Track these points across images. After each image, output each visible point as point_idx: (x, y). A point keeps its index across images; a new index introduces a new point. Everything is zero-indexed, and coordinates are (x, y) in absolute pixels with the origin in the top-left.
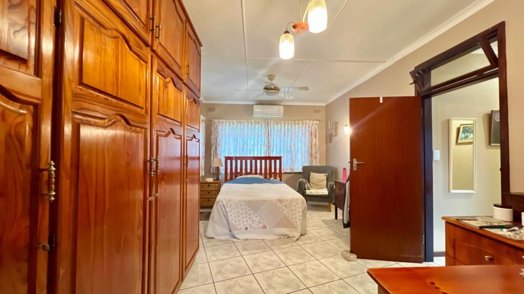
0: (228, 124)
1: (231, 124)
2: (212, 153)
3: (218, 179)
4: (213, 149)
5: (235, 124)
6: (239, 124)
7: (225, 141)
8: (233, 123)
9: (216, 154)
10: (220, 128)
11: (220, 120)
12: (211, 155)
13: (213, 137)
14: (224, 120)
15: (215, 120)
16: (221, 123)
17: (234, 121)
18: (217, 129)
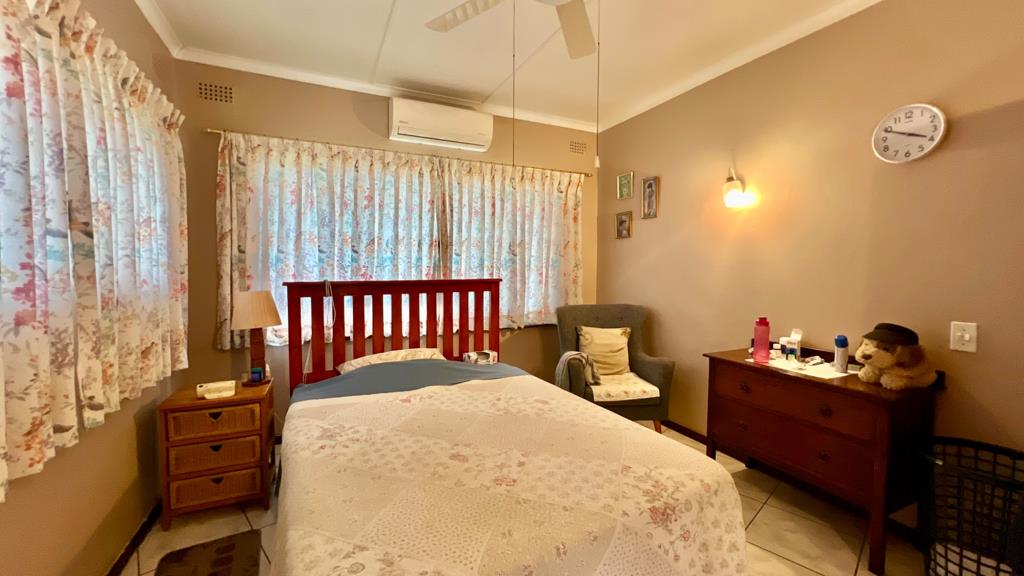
0: (291, 157)
1: (305, 158)
2: (226, 268)
3: (258, 380)
4: (228, 252)
5: (322, 160)
6: (338, 162)
7: (282, 221)
8: (314, 157)
9: (243, 274)
10: (256, 171)
11: (256, 140)
12: (219, 277)
13: (224, 202)
14: (274, 142)
15: (231, 136)
16: (261, 152)
17: (319, 147)
18: (244, 174)
